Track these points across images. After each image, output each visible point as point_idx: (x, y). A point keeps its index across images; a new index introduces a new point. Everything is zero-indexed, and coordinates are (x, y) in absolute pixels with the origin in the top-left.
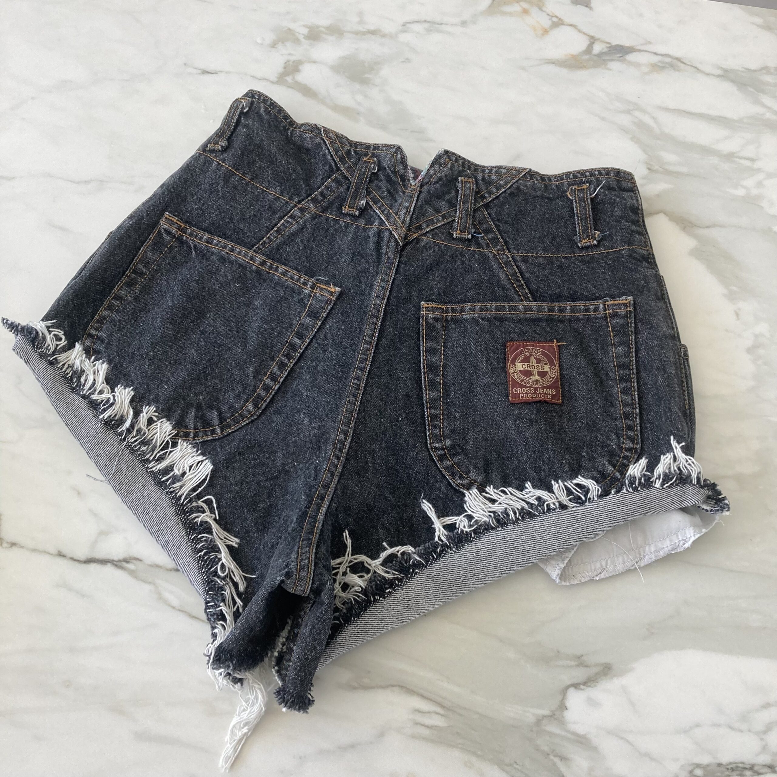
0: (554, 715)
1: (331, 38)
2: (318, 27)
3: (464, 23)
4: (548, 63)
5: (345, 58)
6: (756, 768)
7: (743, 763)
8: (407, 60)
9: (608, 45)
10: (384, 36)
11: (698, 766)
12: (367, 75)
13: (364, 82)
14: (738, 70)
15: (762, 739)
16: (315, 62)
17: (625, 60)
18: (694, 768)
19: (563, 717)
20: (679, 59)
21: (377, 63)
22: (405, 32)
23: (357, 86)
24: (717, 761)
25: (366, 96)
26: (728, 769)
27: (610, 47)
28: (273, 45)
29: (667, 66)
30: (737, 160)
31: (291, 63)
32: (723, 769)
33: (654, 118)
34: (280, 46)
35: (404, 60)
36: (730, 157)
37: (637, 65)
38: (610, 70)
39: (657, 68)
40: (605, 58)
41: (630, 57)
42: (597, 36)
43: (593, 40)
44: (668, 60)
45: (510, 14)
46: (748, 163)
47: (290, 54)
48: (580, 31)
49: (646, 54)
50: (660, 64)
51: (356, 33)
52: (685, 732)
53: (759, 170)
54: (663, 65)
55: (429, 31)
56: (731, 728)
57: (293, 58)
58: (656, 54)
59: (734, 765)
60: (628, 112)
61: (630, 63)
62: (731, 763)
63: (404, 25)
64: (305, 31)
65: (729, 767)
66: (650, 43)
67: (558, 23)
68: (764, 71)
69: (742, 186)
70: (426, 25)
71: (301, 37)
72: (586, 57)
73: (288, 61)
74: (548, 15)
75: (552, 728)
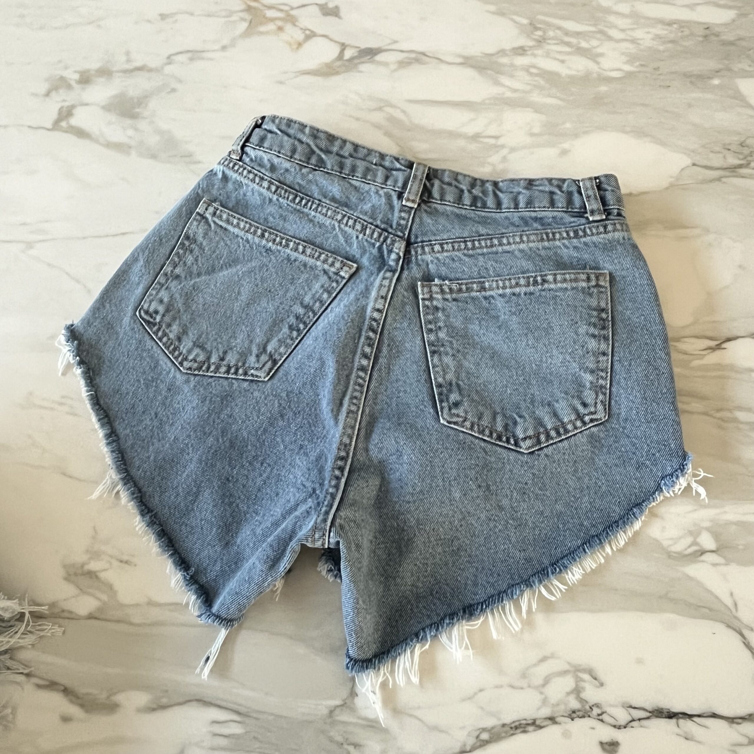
0: (346, 703)
1: (102, 80)
2: (88, 71)
3: (224, 48)
4: (304, 74)
5: (116, 96)
6: (538, 723)
7: (525, 720)
8: (174, 90)
9: (358, 50)
10: (150, 70)
11: (484, 730)
12: (137, 110)
13: (134, 116)
14: (477, 56)
15: (541, 693)
16: (87, 104)
17: (375, 60)
18: (481, 733)
19: (354, 704)
20: (424, 54)
21: (146, 97)
22: (170, 63)
23: (129, 122)
24: (501, 722)
25: (136, 129)
26: (511, 728)
27: (360, 51)
28: (47, 94)
29: (413, 61)
30: (482, 140)
31: (65, 109)
32: (507, 728)
33: (404, 112)
34: (53, 94)
35: (169, 90)
36: (476, 137)
37: (386, 64)
38: (361, 72)
39: (403, 64)
40: (356, 61)
41: (378, 58)
42: (347, 43)
43: (344, 47)
44: (413, 55)
45: (267, 33)
46: (492, 141)
47: (64, 101)
48: (331, 40)
49: (392, 52)
50: (406, 60)
51: (125, 71)
52: (470, 698)
53: (503, 146)
54: (409, 61)
55: (191, 59)
56: (512, 687)
57: (66, 104)
58: (402, 51)
59: (517, 723)
60: (380, 109)
61: (380, 63)
62: (514, 722)
63: (169, 57)
64: (77, 76)
65: (513, 725)
66: (396, 42)
67: (310, 35)
68: (500, 54)
69: (489, 163)
70: (189, 55)
71: (73, 83)
72: (339, 63)
73: (62, 107)
74: (301, 29)
75: (344, 717)
